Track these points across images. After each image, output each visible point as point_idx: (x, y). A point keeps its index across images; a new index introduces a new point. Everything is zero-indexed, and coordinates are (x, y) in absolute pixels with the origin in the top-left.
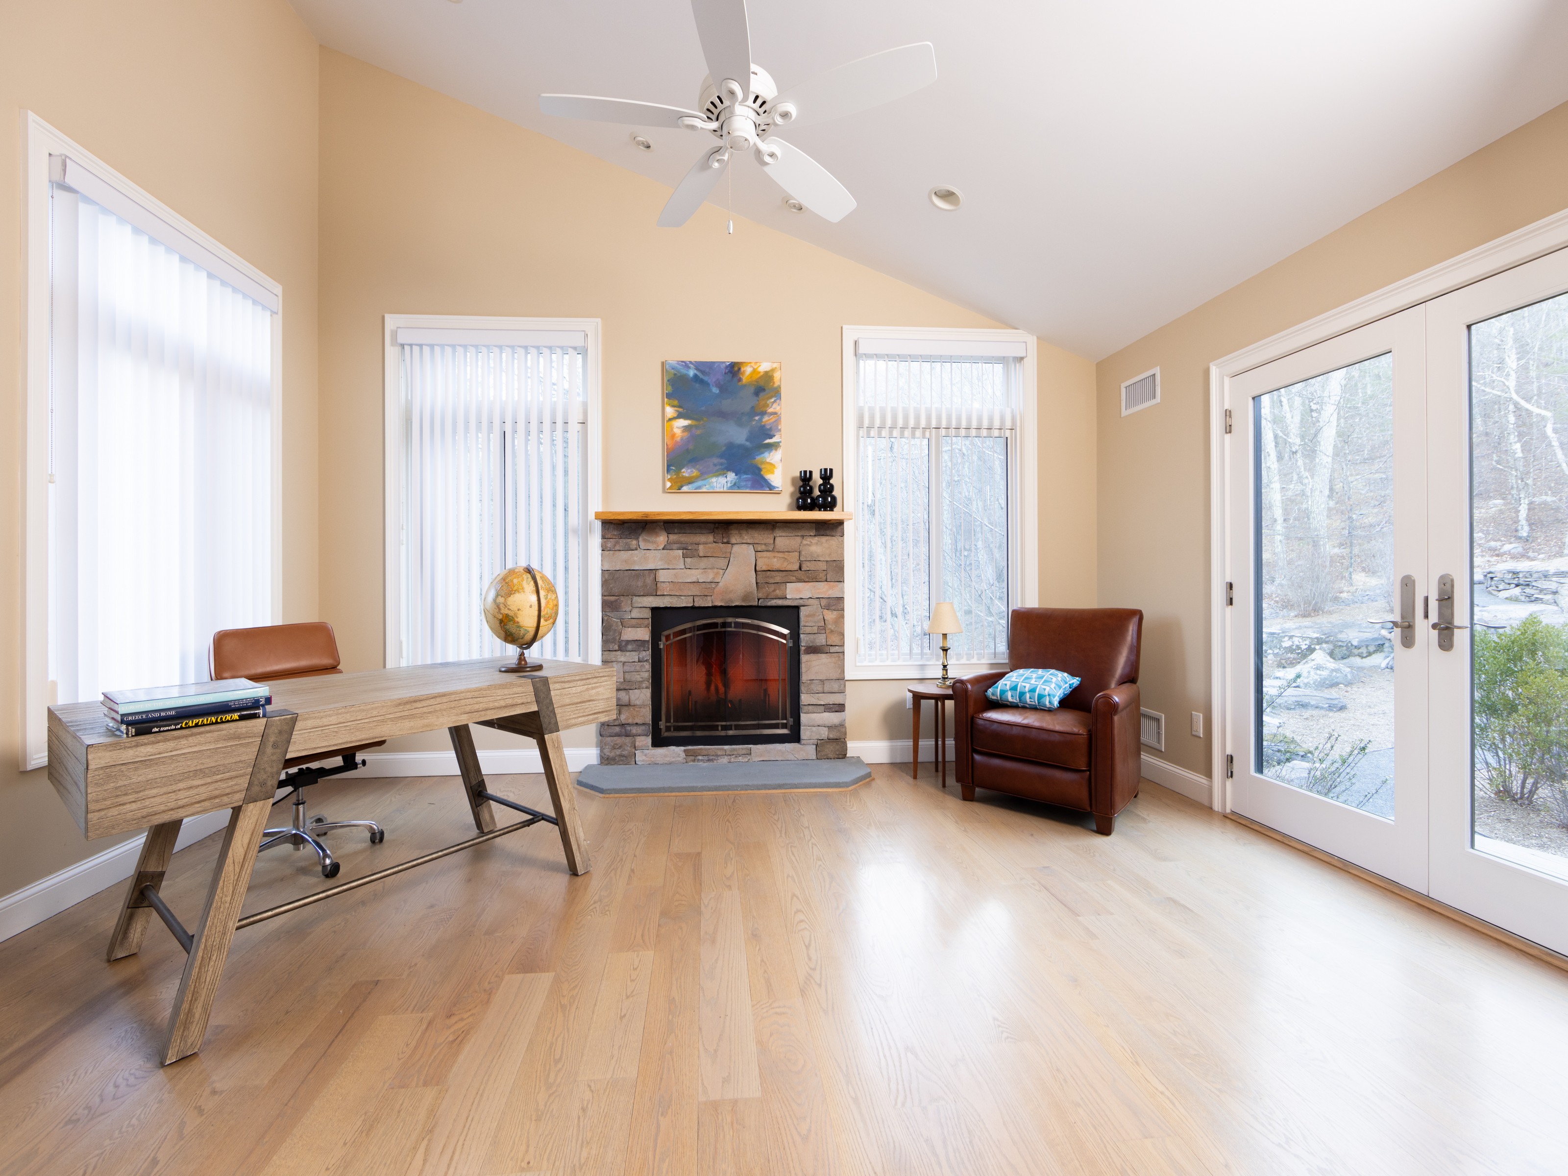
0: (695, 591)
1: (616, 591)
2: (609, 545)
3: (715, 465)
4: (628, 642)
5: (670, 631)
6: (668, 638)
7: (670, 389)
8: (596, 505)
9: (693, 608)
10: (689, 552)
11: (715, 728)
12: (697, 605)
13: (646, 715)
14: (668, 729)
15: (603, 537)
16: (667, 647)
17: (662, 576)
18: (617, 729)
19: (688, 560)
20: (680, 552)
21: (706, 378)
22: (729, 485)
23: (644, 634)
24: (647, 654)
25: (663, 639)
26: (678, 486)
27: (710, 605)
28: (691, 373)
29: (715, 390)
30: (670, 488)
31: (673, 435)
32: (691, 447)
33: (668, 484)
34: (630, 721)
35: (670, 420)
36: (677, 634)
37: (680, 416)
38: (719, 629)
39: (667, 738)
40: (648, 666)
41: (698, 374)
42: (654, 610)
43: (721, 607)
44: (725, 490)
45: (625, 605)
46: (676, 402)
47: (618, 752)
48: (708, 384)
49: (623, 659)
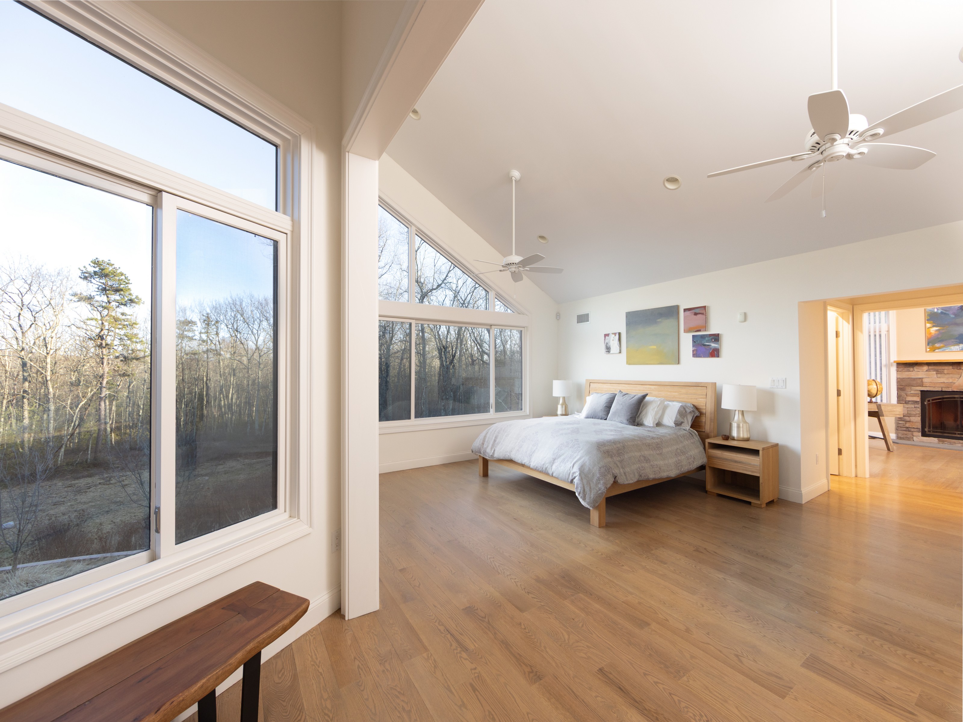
0: (942, 385)
1: (904, 384)
2: (900, 370)
3: (953, 342)
4: (909, 401)
5: (930, 399)
6: (929, 401)
7: (929, 318)
8: (895, 358)
9: (942, 391)
10: (938, 372)
11: (955, 434)
12: (943, 390)
13: (919, 426)
14: (929, 431)
15: (897, 367)
16: (929, 405)
17: (925, 380)
18: (905, 429)
19: (939, 375)
20: (935, 372)
21: (947, 312)
22: (960, 349)
23: (918, 399)
24: (919, 406)
25: (927, 401)
26: (933, 350)
27: (951, 390)
28: (939, 311)
29: (952, 316)
30: (929, 351)
31: (931, 333)
32: (939, 336)
33: (928, 350)
34: (911, 427)
35: (929, 328)
36: (933, 400)
37: (934, 326)
38: (956, 399)
39: (929, 434)
40: (919, 410)
41: (943, 311)
42: (922, 391)
43: (957, 391)
44: (958, 350)
45: (908, 389)
46: (932, 322)
47: (905, 436)
48: (948, 314)
49: (907, 406)
